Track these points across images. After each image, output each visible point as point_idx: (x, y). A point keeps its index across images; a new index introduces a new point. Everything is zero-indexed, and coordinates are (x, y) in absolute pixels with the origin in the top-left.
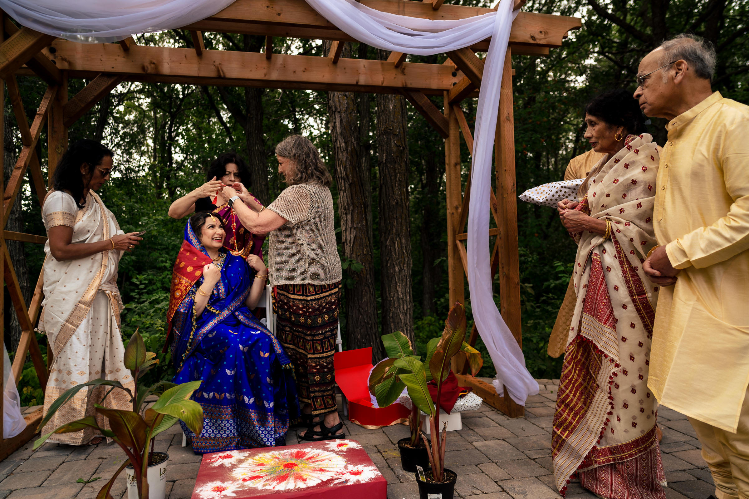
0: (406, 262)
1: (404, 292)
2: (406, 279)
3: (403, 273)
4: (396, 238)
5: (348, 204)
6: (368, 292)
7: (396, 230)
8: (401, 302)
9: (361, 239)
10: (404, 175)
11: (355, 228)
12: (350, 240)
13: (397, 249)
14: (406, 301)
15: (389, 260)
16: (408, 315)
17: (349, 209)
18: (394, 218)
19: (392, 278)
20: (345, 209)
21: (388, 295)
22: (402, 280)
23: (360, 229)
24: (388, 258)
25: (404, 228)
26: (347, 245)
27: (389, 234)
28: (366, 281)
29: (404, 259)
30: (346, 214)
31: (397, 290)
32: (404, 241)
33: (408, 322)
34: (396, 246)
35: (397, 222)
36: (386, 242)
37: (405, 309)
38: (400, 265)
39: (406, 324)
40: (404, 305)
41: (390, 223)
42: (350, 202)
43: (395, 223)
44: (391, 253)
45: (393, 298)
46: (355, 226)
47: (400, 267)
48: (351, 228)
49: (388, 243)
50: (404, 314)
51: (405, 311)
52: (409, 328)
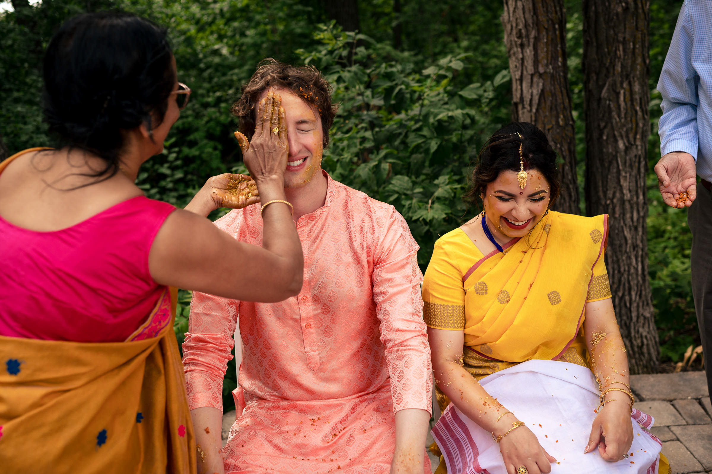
0: (640, 131)
1: (633, 188)
2: (639, 163)
3: (633, 152)
4: (622, 83)
5: (526, 26)
6: (567, 198)
7: (623, 66)
8: (627, 206)
9: (553, 95)
11: (541, 76)
12: (531, 100)
13: (623, 104)
14: (637, 204)
15: (605, 127)
17: (528, 36)
18: (618, 41)
19: (610, 163)
20: (520, 36)
21: (601, 194)
22: (631, 166)
23: (553, 76)
24: (602, 124)
25: (639, 60)
26: (524, 108)
27: (607, 76)
28: (563, 177)
29: (637, 124)
30: (522, 46)
31: (621, 187)
32: (637, 88)
33: (639, 243)
34: (622, 98)
35: (624, 50)
36: (600, 92)
37: (635, 219)
38: (627, 137)
39: (635, 247)
40: (632, 213)
41: (609, 53)
42: (530, 21)
43: (620, 53)
44: (610, 112)
45: (612, 200)
46: (541, 70)
47: (629, 141)
48: (532, 76)
49: (604, 93)
50: (633, 229)
51: (635, 224)
52: (640, 253)
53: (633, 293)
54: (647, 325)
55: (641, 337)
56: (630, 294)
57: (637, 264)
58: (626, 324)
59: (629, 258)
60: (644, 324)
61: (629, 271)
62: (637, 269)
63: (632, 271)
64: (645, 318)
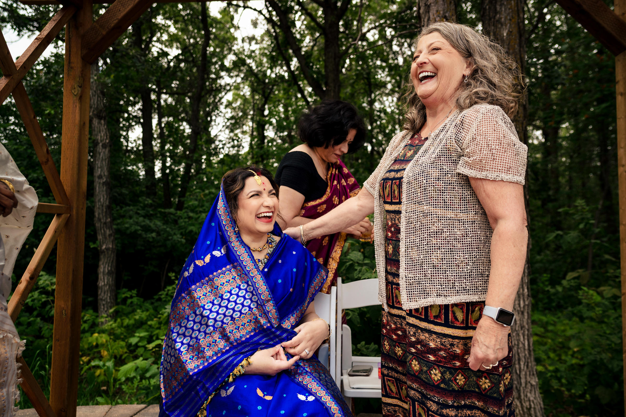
10: (522, 124)
14: (523, 295)
16: (526, 314)
33: (525, 324)
37: (522, 305)
39: (522, 327)
50: (520, 313)
51: (522, 309)
52: (526, 332)
53: (522, 363)
54: (533, 392)
55: (529, 401)
56: (519, 364)
57: (524, 340)
58: (516, 387)
59: (518, 335)
60: (531, 390)
61: (518, 345)
62: (524, 345)
63: (521, 345)
64: (532, 385)
